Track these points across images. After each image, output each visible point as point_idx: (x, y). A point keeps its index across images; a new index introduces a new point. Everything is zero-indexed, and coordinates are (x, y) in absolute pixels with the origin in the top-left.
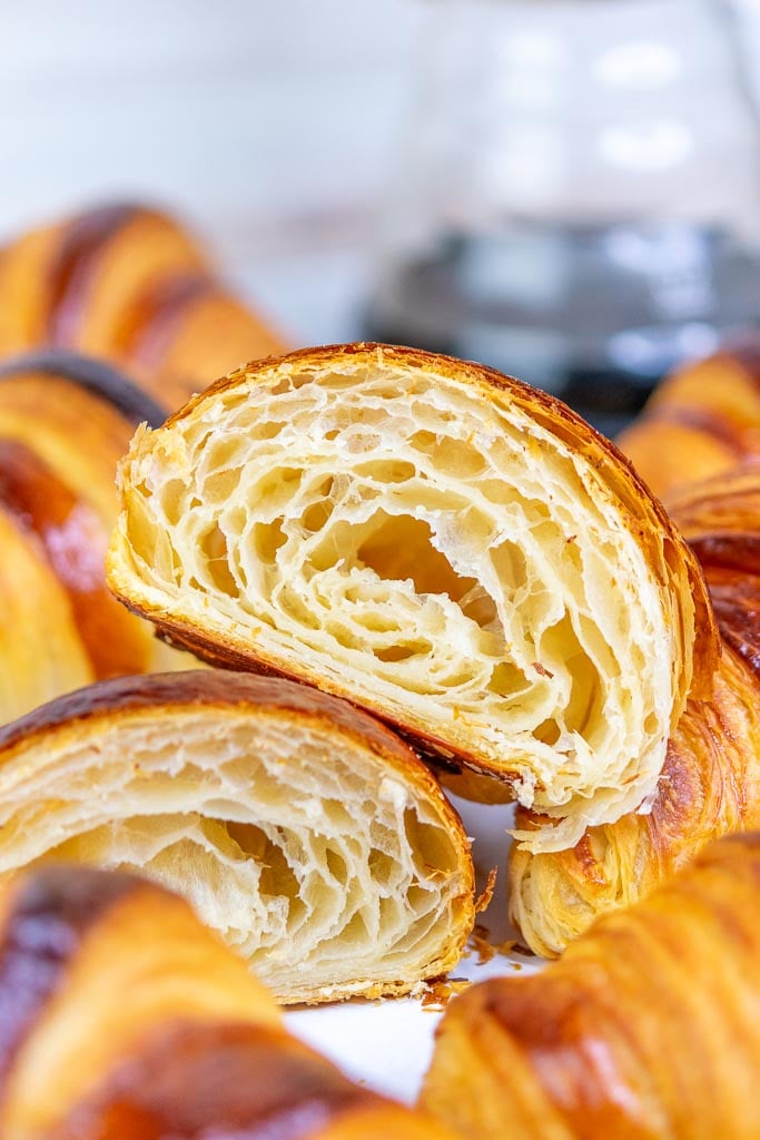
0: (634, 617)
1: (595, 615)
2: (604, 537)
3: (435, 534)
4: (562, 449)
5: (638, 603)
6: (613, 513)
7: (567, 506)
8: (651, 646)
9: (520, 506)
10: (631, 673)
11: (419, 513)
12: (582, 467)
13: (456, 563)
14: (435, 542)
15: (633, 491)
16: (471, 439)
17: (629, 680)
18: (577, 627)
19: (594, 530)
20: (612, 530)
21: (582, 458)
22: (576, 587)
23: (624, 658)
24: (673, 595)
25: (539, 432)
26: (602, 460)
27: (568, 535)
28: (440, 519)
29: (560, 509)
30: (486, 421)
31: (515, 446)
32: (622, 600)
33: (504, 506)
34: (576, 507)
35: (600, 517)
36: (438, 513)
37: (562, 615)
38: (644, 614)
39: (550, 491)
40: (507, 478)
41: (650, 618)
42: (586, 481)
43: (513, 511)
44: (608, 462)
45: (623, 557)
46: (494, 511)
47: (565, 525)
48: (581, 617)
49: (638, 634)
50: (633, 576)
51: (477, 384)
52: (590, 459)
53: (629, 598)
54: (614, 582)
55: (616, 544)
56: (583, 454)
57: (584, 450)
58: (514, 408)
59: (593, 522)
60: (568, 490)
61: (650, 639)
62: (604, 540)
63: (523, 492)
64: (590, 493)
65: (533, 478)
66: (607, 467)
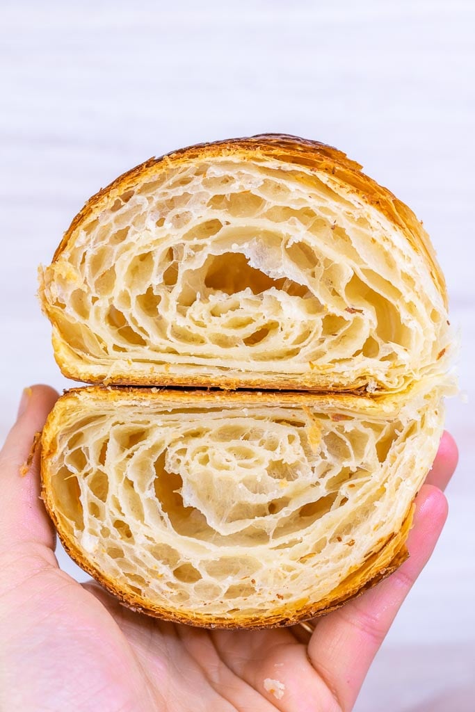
0: (396, 256)
1: (371, 265)
2: (356, 214)
3: (250, 259)
4: (306, 170)
5: (393, 246)
6: (355, 198)
7: (325, 205)
8: (413, 269)
9: (296, 217)
10: (409, 291)
11: (235, 248)
12: (324, 177)
13: (269, 272)
14: (252, 264)
17: (408, 297)
18: (363, 278)
19: (348, 213)
20: (359, 209)
21: (322, 172)
22: (352, 253)
23: (400, 285)
24: (413, 231)
25: (288, 166)
26: (334, 168)
27: (331, 221)
28: (249, 248)
29: (321, 208)
30: (254, 173)
32: (383, 249)
33: (286, 222)
34: (331, 204)
35: (348, 203)
36: (246, 245)
37: (350, 275)
38: (401, 251)
40: (280, 203)
42: (330, 185)
43: (294, 222)
44: (338, 167)
45: (372, 222)
46: (283, 228)
47: (329, 217)
48: (363, 270)
49: (403, 266)
50: (384, 231)
52: (327, 170)
53: (387, 247)
54: (374, 241)
55: (366, 216)
56: (321, 169)
57: (320, 166)
58: (266, 158)
59: (345, 208)
60: (320, 194)
61: (410, 266)
62: (357, 217)
63: (293, 207)
64: (336, 192)
65: (296, 196)
66: (339, 171)
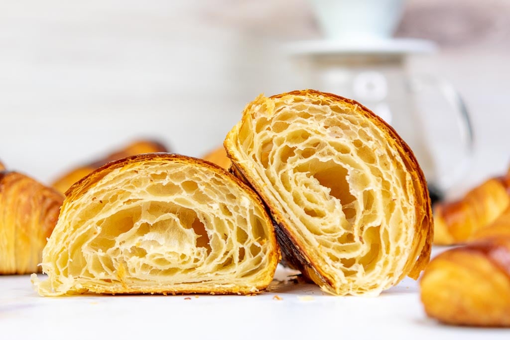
0: (403, 236)
1: (390, 230)
2: (406, 204)
3: (348, 175)
4: (404, 168)
5: (406, 233)
6: (412, 198)
7: (397, 188)
8: (404, 249)
9: (381, 180)
10: (393, 256)
11: (347, 166)
12: (408, 177)
13: (351, 189)
14: (347, 178)
15: (422, 194)
16: (375, 150)
17: (391, 257)
18: (382, 231)
19: (403, 200)
20: (410, 204)
21: (410, 175)
22: (388, 217)
23: (393, 249)
24: (419, 237)
25: (399, 159)
26: (416, 178)
27: (393, 198)
28: (353, 171)
29: (394, 188)
30: (383, 146)
31: (389, 160)
32: (401, 229)
33: (376, 178)
34: (400, 190)
35: (408, 199)
36: (352, 169)
37: (378, 224)
38: (407, 237)
39: (394, 180)
40: (381, 169)
41: (408, 239)
42: (407, 183)
43: (379, 181)
44: (418, 180)
45: (409, 214)
46: (372, 178)
47: (394, 194)
48: (385, 229)
49: (401, 244)
50: (409, 223)
51: (385, 132)
52: (413, 176)
53: (404, 229)
54: (401, 222)
55: (409, 209)
56: (411, 174)
57: (412, 173)
58: (394, 147)
59: (404, 197)
60: (400, 183)
61: (405, 247)
62: (405, 206)
63: (384, 176)
64: (407, 188)
65: (389, 173)
66: (417, 181)
